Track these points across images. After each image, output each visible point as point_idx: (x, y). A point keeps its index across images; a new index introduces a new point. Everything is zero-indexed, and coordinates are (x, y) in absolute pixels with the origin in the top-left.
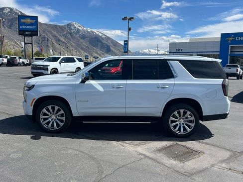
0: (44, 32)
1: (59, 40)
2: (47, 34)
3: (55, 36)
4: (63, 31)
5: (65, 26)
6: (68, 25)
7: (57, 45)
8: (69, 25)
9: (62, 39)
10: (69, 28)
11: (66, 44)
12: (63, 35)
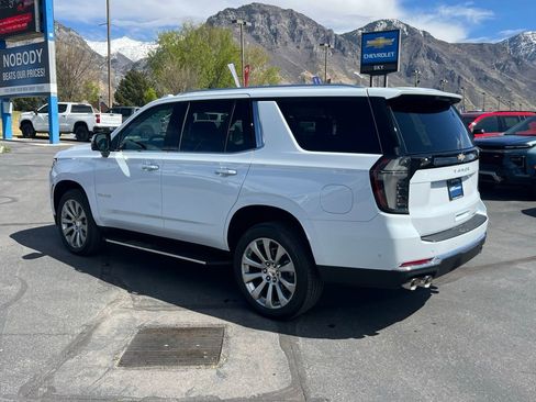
0: (453, 62)
1: (486, 78)
2: (459, 67)
3: (476, 70)
4: (498, 56)
5: (504, 43)
6: (512, 40)
7: (479, 90)
8: (515, 40)
9: (494, 75)
10: (515, 46)
11: (503, 85)
12: (498, 66)
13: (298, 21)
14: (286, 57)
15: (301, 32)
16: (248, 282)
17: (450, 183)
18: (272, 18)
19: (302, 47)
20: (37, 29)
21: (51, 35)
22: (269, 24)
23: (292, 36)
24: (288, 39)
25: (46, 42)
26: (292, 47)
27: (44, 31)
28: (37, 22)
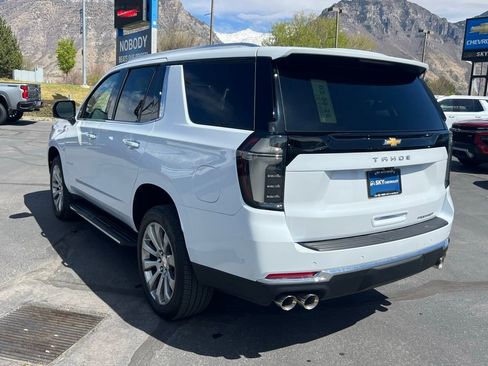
13: (411, 10)
14: (395, 45)
15: (413, 22)
16: (147, 270)
17: (371, 175)
18: (385, 8)
19: (413, 36)
20: (144, 18)
21: (154, 23)
22: (381, 14)
23: (404, 26)
24: (399, 28)
25: (150, 30)
26: (402, 35)
27: (149, 19)
28: (144, 11)
